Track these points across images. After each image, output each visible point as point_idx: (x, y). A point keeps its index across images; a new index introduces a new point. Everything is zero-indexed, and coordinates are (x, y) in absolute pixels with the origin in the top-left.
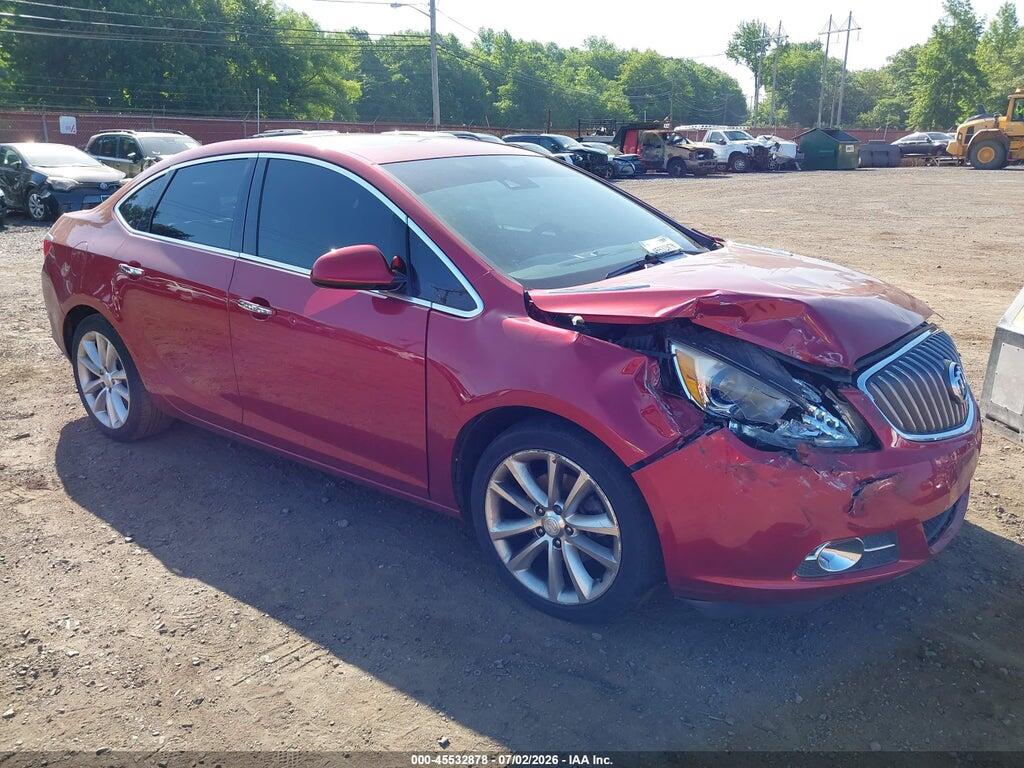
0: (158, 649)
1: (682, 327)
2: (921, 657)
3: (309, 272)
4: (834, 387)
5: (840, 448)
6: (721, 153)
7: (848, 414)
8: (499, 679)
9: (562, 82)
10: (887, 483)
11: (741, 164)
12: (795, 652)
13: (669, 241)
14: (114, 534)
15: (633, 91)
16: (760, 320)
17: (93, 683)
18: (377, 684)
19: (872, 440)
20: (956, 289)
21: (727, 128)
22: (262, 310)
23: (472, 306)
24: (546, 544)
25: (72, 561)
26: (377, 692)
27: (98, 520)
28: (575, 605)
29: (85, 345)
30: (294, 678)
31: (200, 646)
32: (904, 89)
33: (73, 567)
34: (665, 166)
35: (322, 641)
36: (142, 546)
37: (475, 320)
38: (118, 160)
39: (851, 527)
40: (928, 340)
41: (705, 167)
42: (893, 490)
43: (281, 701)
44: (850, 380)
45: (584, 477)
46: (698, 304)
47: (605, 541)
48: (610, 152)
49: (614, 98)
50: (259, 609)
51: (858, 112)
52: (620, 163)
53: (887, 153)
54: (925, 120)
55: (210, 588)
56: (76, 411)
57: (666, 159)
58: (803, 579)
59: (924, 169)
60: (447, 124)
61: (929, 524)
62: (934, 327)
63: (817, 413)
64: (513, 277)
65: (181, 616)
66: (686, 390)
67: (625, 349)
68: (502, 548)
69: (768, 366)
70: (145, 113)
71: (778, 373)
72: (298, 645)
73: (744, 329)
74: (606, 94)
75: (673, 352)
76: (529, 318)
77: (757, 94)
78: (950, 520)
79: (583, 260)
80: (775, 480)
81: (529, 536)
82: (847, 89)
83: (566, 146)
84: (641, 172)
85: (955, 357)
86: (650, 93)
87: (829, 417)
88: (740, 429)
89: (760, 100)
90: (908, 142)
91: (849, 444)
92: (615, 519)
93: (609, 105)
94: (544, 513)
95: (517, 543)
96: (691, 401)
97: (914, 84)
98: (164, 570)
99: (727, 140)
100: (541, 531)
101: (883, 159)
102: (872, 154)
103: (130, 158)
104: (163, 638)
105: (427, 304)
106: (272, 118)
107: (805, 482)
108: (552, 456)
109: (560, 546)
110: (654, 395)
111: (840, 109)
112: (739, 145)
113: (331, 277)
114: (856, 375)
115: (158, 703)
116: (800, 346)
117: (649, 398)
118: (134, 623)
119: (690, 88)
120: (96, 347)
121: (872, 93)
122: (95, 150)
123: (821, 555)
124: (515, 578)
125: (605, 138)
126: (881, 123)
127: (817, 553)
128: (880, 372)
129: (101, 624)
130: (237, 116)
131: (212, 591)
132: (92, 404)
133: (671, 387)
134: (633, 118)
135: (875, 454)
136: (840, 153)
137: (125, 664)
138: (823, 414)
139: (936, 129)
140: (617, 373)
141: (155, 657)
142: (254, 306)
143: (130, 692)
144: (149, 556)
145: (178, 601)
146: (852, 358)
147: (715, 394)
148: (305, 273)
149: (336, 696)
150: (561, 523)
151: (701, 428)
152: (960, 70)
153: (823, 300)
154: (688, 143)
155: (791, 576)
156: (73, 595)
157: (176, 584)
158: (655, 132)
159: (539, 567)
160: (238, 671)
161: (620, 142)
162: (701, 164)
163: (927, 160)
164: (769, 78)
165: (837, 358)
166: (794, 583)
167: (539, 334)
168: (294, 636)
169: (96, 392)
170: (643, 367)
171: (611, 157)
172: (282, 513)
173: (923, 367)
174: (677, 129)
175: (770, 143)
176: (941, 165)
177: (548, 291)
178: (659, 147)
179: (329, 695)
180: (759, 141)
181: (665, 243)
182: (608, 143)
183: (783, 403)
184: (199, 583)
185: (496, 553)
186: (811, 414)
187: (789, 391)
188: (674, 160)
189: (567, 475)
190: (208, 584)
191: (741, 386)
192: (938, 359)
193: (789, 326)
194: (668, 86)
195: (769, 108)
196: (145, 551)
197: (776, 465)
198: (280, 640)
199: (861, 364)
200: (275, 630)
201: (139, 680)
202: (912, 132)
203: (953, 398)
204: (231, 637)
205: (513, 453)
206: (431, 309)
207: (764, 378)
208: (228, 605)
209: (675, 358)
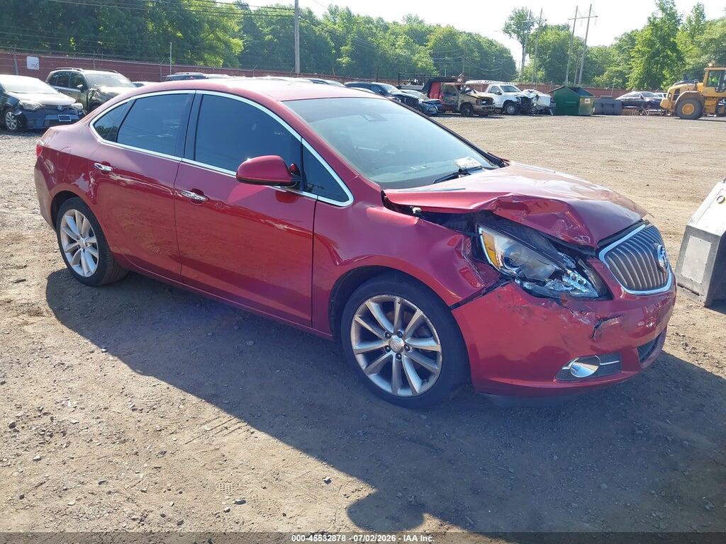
0: (131, 420)
1: (486, 216)
2: (633, 433)
3: (235, 173)
4: (584, 258)
5: (587, 297)
6: (498, 101)
7: (592, 276)
8: (361, 442)
9: (386, 46)
10: (616, 321)
11: (511, 109)
12: (552, 429)
13: (473, 160)
14: (94, 347)
15: (436, 55)
16: (536, 213)
17: (91, 440)
18: (281, 444)
19: (607, 293)
20: (659, 200)
21: (502, 84)
22: (198, 197)
23: (346, 199)
24: (391, 357)
25: (67, 364)
26: (281, 449)
27: (82, 337)
28: (409, 397)
29: (67, 218)
30: (226, 440)
31: (159, 419)
32: (626, 61)
33: (68, 367)
34: (458, 109)
35: (242, 417)
36: (113, 355)
37: (348, 208)
38: (70, 89)
39: (593, 349)
40: (643, 230)
41: (486, 110)
42: (620, 325)
43: (218, 454)
44: (594, 254)
45: (419, 313)
46: (498, 201)
47: (432, 355)
48: (421, 98)
49: (423, 58)
50: (198, 396)
51: (594, 75)
52: (427, 105)
53: (613, 105)
54: (640, 83)
55: (163, 383)
56: (56, 264)
57: (460, 104)
58: (560, 382)
59: (637, 117)
60: (304, 73)
61: (641, 349)
62: (647, 223)
63: (572, 275)
64: (373, 180)
65: (145, 399)
66: (488, 257)
67: (449, 230)
68: (361, 360)
69: (543, 243)
70: (86, 56)
71: (548, 248)
72: (226, 420)
73: (527, 218)
74: (417, 56)
75: (480, 232)
76: (385, 208)
77: (523, 60)
78: (653, 348)
79: (417, 170)
80: (545, 317)
81: (379, 352)
82: (586, 59)
83: (389, 92)
84: (442, 112)
85: (660, 242)
86: (448, 56)
87: (579, 277)
88: (522, 284)
89: (526, 64)
90: (628, 98)
91: (592, 295)
92: (438, 340)
93: (420, 63)
94: (391, 337)
95: (371, 356)
96: (491, 265)
97: (633, 57)
98: (130, 370)
99: (502, 92)
100: (388, 349)
101: (610, 109)
102: (603, 105)
103: (79, 89)
104: (135, 414)
105: (315, 197)
106: (178, 63)
107: (564, 318)
108: (398, 299)
109: (401, 358)
110: (467, 260)
111: (581, 72)
112: (511, 96)
113: (250, 177)
114: (598, 251)
115: (136, 453)
116: (563, 231)
117: (464, 262)
118: (114, 404)
119: (477, 54)
120: (74, 220)
121: (603, 62)
122: (52, 82)
123: (572, 367)
124: (369, 379)
125: (417, 87)
126: (610, 84)
127: (570, 365)
128: (614, 249)
129: (92, 404)
130: (154, 61)
131: (164, 385)
132: (70, 260)
133: (478, 254)
134: (436, 74)
135: (608, 302)
136: (581, 104)
137: (111, 429)
138: (576, 275)
139: (647, 90)
140: (444, 245)
141: (131, 425)
142: (193, 194)
143: (117, 446)
144: (119, 361)
145: (143, 391)
146: (596, 239)
147: (506, 260)
148: (233, 174)
149: (254, 451)
150: (402, 343)
151: (497, 283)
152: (666, 49)
153: (579, 202)
154: (475, 93)
155: (553, 379)
156: (71, 385)
157: (139, 380)
158: (453, 84)
159: (386, 372)
160: (187, 435)
161: (428, 90)
162: (484, 108)
163: (641, 111)
164: (532, 49)
165: (587, 240)
166: (554, 384)
167: (392, 218)
168: (223, 414)
169: (73, 252)
170: (461, 242)
171: (421, 101)
172: (207, 336)
173: (640, 247)
174: (468, 82)
175: (532, 95)
176: (650, 115)
177: (397, 190)
178: (455, 95)
179: (250, 451)
180: (525, 93)
181: (471, 162)
182: (419, 91)
183: (551, 267)
184: (155, 380)
185: (358, 363)
186: (568, 276)
187: (555, 260)
188: (465, 105)
189: (407, 312)
190: (161, 380)
191: (524, 255)
192: (650, 242)
193: (557, 217)
194: (462, 52)
195: (532, 70)
196: (116, 358)
197: (546, 307)
198: (214, 417)
199: (602, 244)
200: (210, 410)
201: (122, 439)
202: (630, 91)
203: (660, 268)
204: (181, 413)
205: (370, 297)
206: (317, 200)
207: (539, 251)
208: (176, 394)
209: (481, 237)
